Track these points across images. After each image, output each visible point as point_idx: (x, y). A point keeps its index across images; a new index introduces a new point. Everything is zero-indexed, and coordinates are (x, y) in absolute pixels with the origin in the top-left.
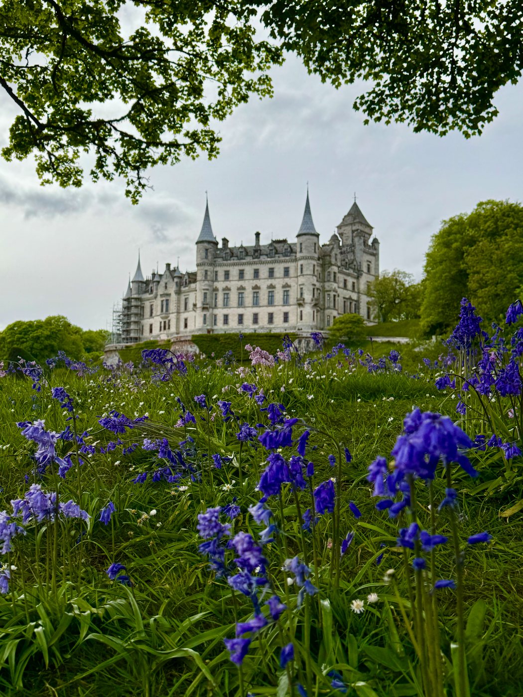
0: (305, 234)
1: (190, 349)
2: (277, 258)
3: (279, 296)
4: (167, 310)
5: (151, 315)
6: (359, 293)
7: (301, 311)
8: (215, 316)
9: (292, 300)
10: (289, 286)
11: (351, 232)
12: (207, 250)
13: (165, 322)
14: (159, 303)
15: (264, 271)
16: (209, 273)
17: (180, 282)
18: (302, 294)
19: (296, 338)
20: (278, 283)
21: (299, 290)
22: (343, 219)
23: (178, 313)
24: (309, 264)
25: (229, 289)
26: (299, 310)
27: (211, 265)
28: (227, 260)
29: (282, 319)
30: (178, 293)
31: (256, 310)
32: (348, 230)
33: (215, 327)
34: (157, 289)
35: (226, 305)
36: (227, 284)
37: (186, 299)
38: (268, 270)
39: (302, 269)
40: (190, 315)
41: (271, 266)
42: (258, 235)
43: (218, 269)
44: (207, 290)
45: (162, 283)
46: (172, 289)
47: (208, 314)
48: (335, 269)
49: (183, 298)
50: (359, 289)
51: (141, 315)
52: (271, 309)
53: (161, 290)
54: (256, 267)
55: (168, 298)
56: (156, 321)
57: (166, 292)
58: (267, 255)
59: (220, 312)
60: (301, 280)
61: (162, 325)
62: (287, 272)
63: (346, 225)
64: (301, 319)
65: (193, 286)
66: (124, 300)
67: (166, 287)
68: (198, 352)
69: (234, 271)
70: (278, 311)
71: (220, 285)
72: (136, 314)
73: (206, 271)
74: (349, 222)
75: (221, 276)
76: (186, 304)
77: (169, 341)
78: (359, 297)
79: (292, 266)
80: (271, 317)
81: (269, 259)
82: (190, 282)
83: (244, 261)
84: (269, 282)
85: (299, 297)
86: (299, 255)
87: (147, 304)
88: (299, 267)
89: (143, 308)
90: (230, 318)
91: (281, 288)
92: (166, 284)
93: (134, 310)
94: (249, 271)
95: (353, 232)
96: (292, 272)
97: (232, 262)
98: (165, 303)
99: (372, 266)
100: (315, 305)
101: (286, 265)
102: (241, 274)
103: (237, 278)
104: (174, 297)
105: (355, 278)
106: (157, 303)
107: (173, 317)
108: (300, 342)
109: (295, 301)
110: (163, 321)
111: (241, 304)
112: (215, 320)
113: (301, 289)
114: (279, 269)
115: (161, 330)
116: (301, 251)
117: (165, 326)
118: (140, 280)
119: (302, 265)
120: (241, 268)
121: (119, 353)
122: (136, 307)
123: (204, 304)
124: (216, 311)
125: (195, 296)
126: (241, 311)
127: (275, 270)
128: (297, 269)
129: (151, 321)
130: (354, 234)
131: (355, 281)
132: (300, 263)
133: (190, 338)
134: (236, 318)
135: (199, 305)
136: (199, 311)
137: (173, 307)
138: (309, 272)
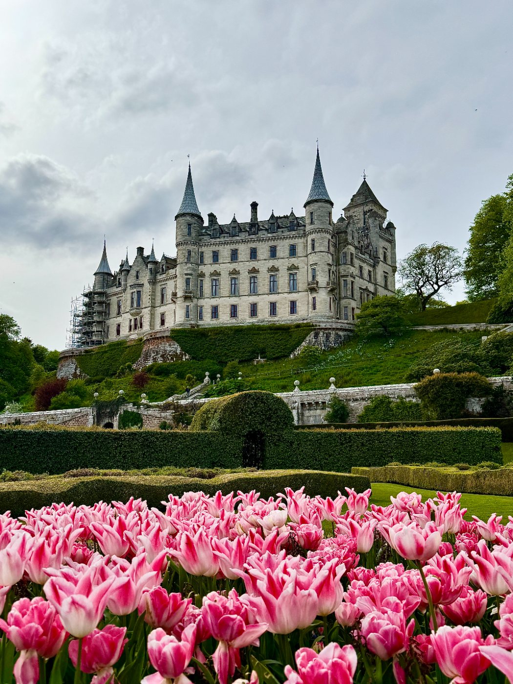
0: (316, 201)
1: (168, 349)
2: (280, 233)
3: (283, 280)
4: (139, 304)
5: (119, 313)
6: (376, 284)
7: (314, 298)
8: (202, 307)
9: (302, 284)
10: (297, 268)
11: (362, 213)
12: (190, 225)
13: (136, 319)
14: (129, 296)
15: (263, 250)
16: (193, 254)
17: (155, 270)
18: (314, 277)
19: (312, 330)
20: (283, 264)
21: (310, 270)
22: (352, 200)
23: (153, 307)
24: (322, 238)
25: (219, 274)
26: (311, 298)
27: (194, 244)
28: (215, 238)
29: (288, 309)
30: (153, 282)
31: (253, 299)
32: (358, 212)
33: (200, 323)
34: (126, 280)
35: (215, 294)
36: (216, 267)
37: (162, 290)
38: (268, 248)
39: (313, 245)
40: (168, 309)
41: (272, 243)
42: (254, 206)
43: (204, 249)
44: (191, 274)
45: (133, 273)
46: (145, 278)
47: (192, 305)
48: (352, 249)
49: (159, 288)
50: (375, 280)
51: (106, 314)
52: (273, 298)
53: (131, 280)
54: (253, 245)
55: (139, 289)
56: (125, 320)
57: (137, 282)
58: (266, 230)
59: (207, 304)
60: (313, 259)
61: (133, 323)
62: (293, 251)
63: (356, 206)
64: (314, 308)
65: (172, 272)
66: (86, 295)
67: (137, 277)
68: (178, 352)
69: (225, 252)
70: (283, 300)
71: (207, 269)
72: (100, 313)
73: (189, 252)
74: (359, 202)
75: (208, 257)
76: (163, 296)
77: (141, 339)
78: (376, 289)
79: (299, 242)
80: (273, 307)
81: (269, 235)
82: (168, 268)
83: (238, 238)
84: (271, 263)
85: (310, 279)
86: (308, 228)
87: (114, 300)
88: (309, 242)
89: (108, 305)
90: (220, 309)
91: (286, 271)
92: (138, 272)
93: (96, 308)
94: (244, 251)
95: (365, 213)
96: (300, 250)
97: (222, 239)
98: (135, 296)
99: (389, 254)
100: (332, 290)
101: (292, 242)
102: (234, 255)
103: (229, 260)
104: (147, 287)
105: (370, 265)
106: (126, 298)
107: (146, 312)
108: (316, 336)
109: (305, 286)
110: (133, 318)
111: (234, 292)
112: (201, 313)
113: (314, 270)
114: (283, 248)
115: (130, 330)
116: (312, 223)
117: (137, 325)
118: (106, 271)
119: (313, 240)
120: (233, 247)
121: (77, 359)
122: (100, 303)
123: (186, 292)
124: (202, 302)
125: (175, 284)
126: (234, 300)
127: (278, 248)
128: (306, 246)
129: (119, 320)
130: (367, 216)
131: (371, 269)
132: (310, 238)
133: (168, 334)
134: (228, 310)
135: (180, 294)
136: (180, 301)
137: (146, 300)
138: (323, 249)
